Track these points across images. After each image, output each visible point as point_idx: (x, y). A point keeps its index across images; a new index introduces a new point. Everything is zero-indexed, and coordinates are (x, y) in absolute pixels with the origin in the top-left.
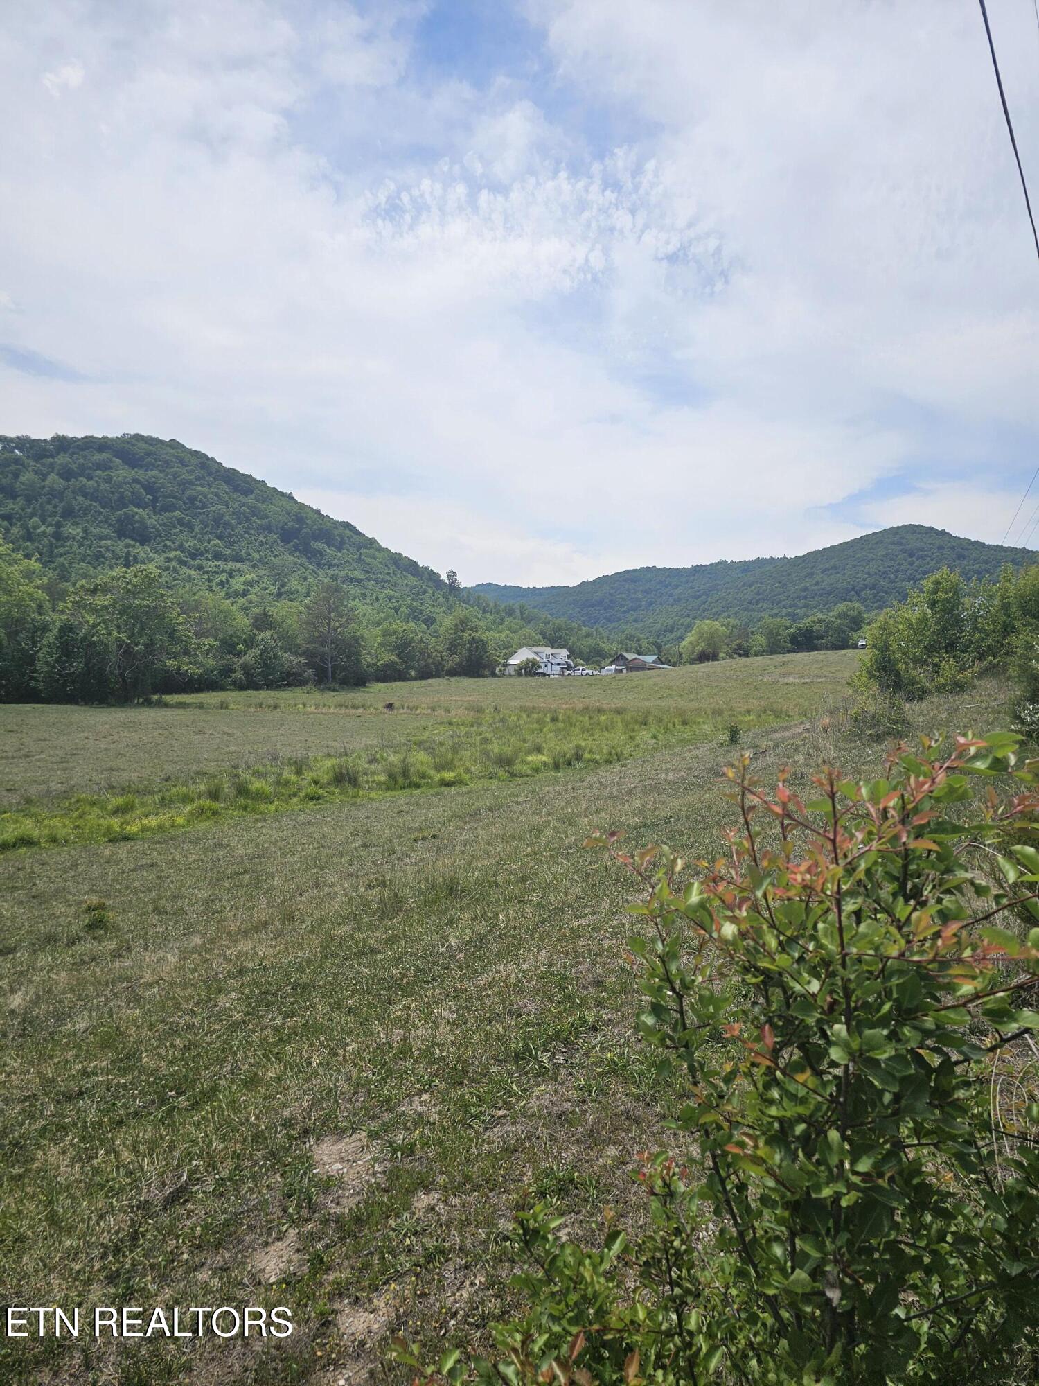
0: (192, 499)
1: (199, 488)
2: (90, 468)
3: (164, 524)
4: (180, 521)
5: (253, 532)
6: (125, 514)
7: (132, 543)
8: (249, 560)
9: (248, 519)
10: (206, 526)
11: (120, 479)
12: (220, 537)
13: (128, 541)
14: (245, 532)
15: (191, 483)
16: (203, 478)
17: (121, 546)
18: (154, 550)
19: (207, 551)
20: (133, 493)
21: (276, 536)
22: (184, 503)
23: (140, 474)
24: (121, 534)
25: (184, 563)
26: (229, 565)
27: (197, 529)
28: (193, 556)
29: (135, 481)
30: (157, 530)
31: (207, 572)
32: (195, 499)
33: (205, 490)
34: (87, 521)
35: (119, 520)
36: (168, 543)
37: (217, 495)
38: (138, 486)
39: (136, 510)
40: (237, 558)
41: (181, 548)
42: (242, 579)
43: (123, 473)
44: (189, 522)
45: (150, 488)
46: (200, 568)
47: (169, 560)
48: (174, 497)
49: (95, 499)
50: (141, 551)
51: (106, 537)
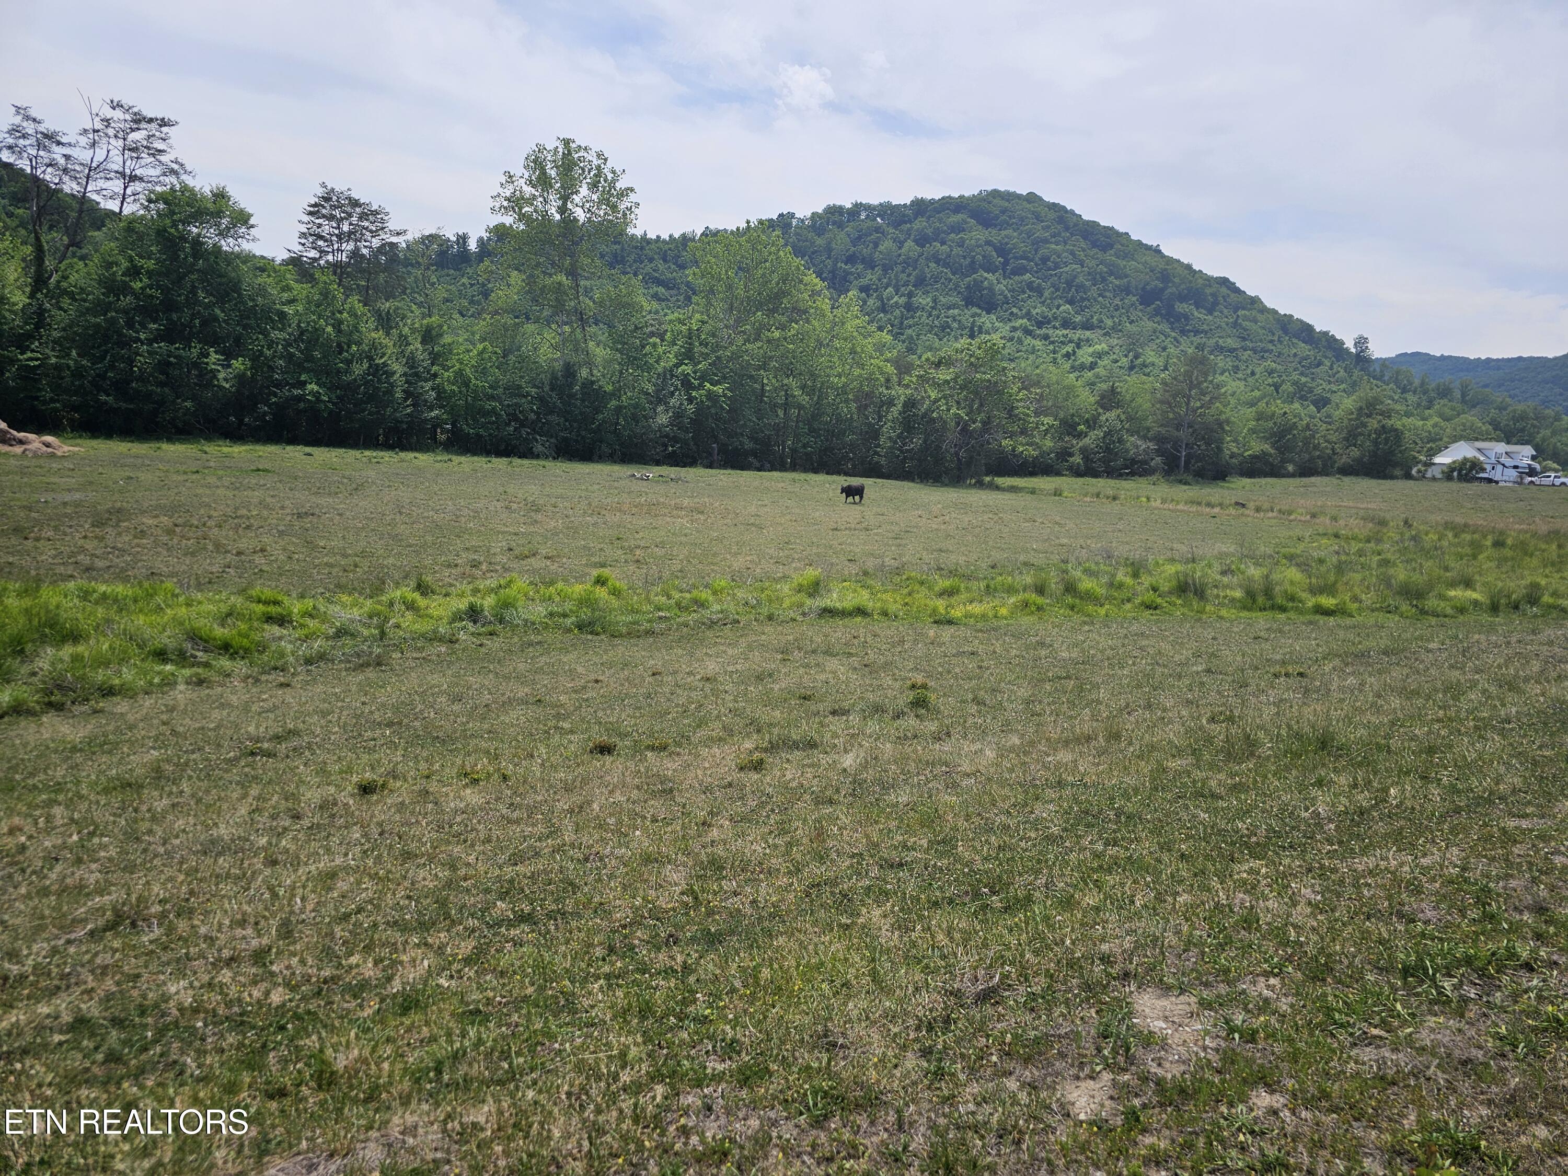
0: (1045, 260)
1: (1053, 246)
2: (944, 232)
3: (1013, 290)
4: (1030, 286)
5: (1108, 294)
6: (975, 280)
7: (979, 311)
8: (1100, 327)
9: (1104, 280)
10: (1057, 290)
11: (973, 242)
12: (1071, 302)
13: (975, 310)
14: (1100, 295)
15: (1046, 241)
16: (1059, 234)
17: (967, 316)
18: (1000, 319)
19: (1055, 318)
20: (984, 257)
21: (1134, 299)
22: (1036, 265)
23: (994, 235)
24: (969, 302)
25: (1028, 332)
26: (1079, 334)
27: (1046, 294)
28: (1040, 325)
29: (988, 243)
30: (1005, 297)
31: (1053, 342)
32: (1048, 259)
33: (1059, 248)
34: (937, 290)
35: (968, 287)
36: (1015, 310)
37: (1072, 253)
38: (990, 248)
39: (986, 275)
40: (1087, 326)
41: (1028, 315)
42: (1091, 350)
43: (977, 235)
44: (1039, 284)
45: (1002, 251)
46: (1046, 337)
47: (1014, 329)
48: (1027, 258)
49: (946, 265)
50: (987, 320)
51: (953, 306)
